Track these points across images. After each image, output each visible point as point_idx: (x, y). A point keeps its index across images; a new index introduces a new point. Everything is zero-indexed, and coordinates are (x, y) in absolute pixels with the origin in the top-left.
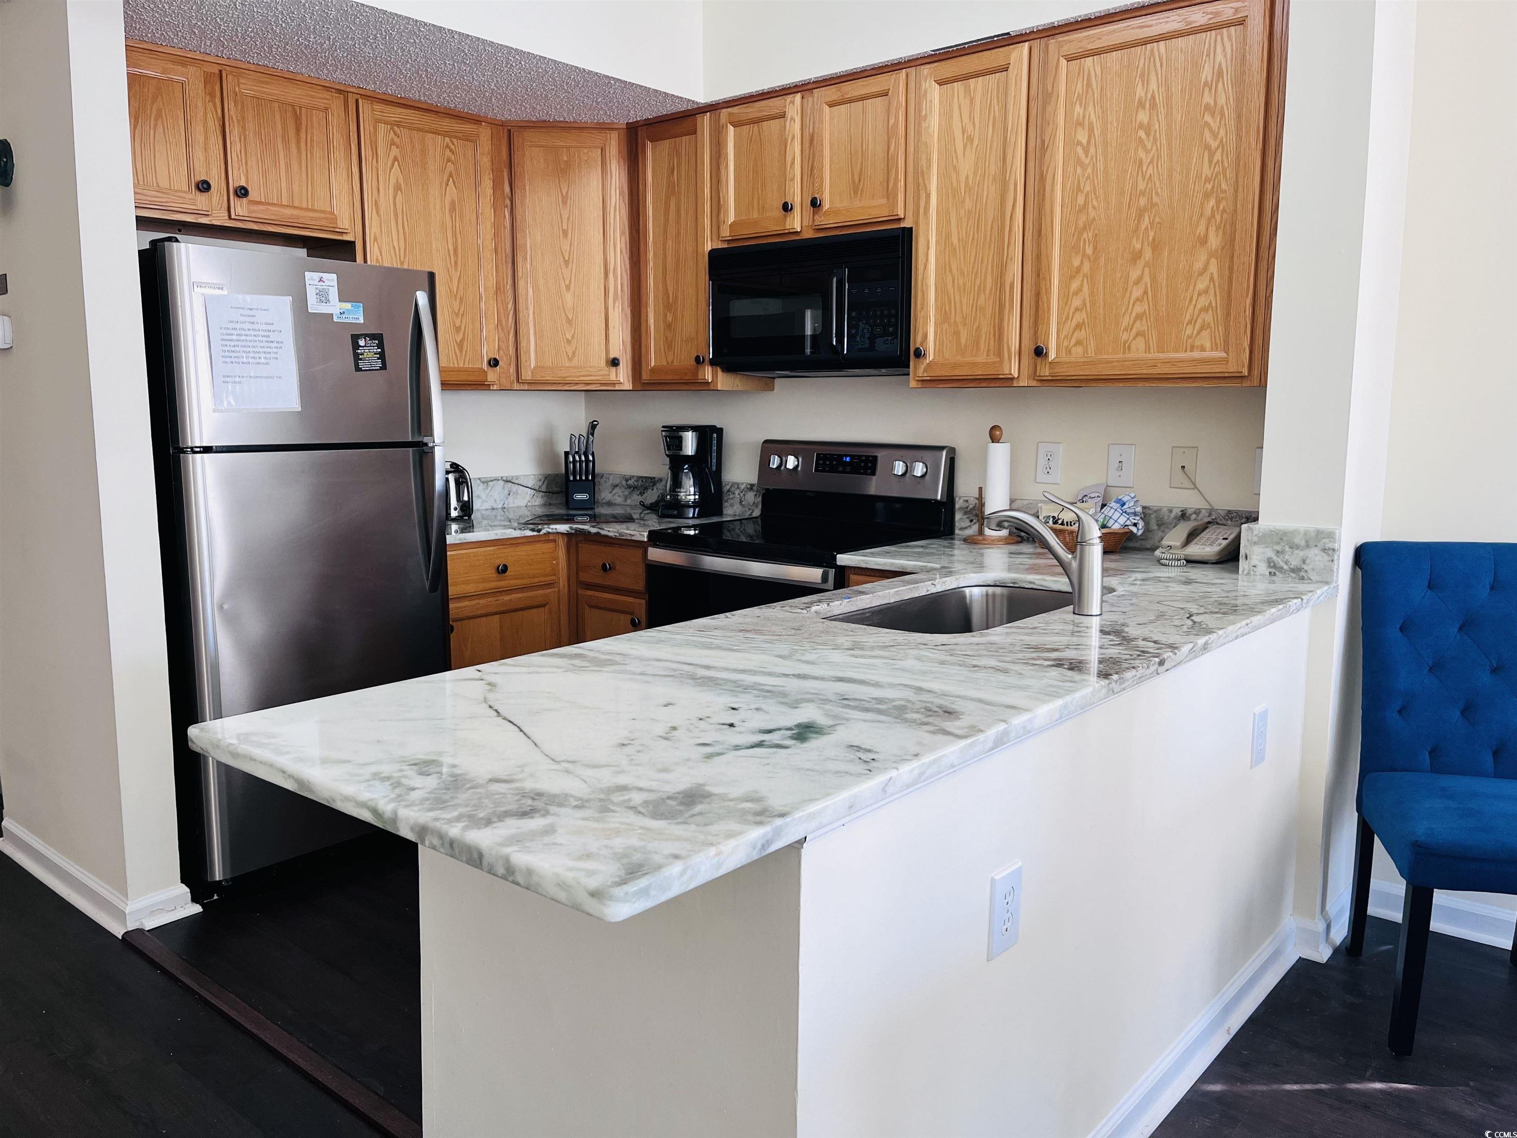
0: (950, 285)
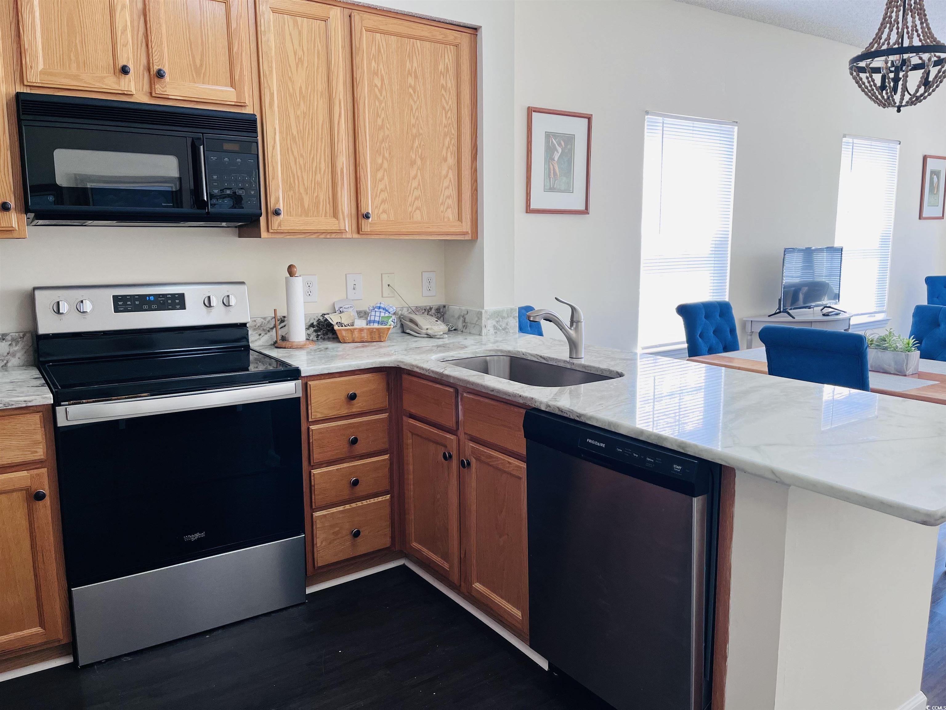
0: (292, 164)
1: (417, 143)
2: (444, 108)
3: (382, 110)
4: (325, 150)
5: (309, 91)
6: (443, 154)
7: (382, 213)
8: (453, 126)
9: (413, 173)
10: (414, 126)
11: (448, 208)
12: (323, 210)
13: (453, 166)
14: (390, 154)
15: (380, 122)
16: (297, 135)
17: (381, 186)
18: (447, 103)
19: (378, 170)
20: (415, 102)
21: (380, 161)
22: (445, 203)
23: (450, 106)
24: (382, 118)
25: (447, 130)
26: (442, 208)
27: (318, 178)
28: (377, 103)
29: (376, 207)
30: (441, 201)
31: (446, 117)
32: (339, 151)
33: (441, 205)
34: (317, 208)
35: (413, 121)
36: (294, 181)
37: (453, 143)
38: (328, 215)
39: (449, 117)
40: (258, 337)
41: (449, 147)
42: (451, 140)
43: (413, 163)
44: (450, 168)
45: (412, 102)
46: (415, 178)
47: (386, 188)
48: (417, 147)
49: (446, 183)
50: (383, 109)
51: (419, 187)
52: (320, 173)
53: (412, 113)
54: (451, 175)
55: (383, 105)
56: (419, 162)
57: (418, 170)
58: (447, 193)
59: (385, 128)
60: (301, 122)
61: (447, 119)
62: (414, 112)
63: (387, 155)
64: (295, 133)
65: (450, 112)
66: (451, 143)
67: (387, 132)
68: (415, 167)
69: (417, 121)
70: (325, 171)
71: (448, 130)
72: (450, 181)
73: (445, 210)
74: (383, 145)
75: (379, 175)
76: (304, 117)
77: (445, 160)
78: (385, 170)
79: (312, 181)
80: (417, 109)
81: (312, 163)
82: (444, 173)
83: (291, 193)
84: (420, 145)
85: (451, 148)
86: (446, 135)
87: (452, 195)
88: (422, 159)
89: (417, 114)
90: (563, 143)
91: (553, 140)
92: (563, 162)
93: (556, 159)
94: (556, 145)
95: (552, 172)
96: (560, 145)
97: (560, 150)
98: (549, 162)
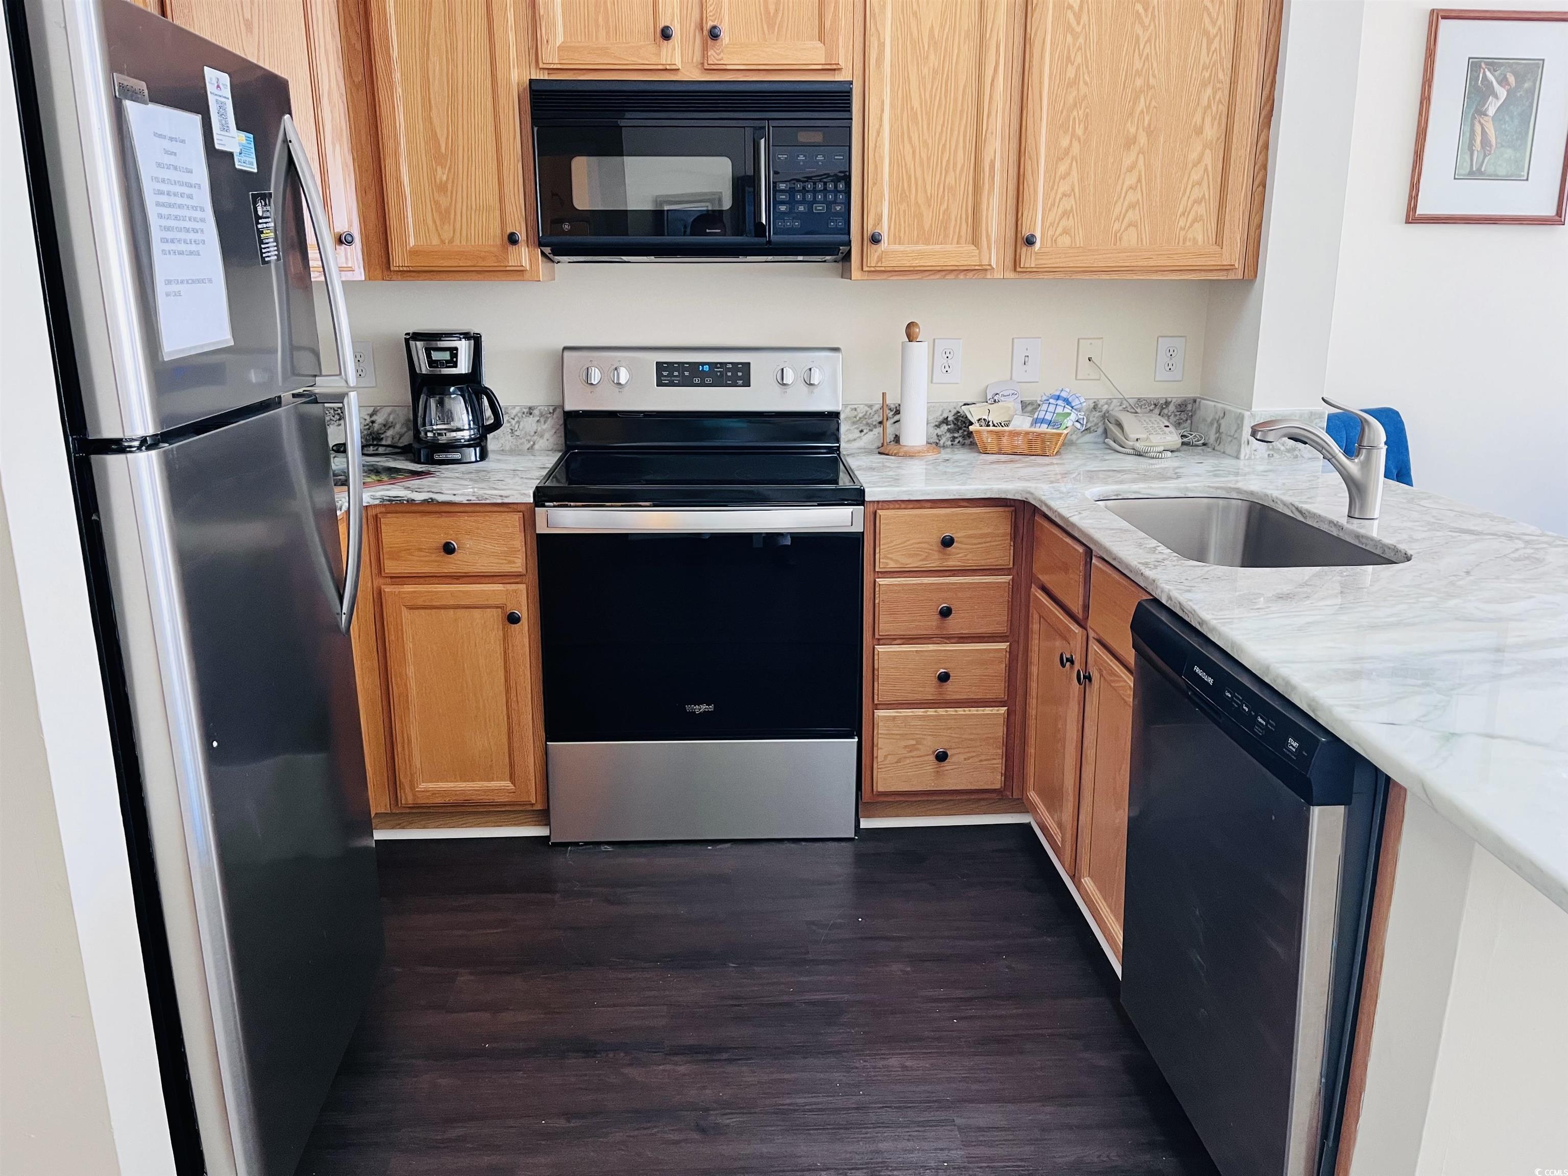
0: (909, 158)
1: (1142, 104)
2: (1206, 33)
3: (1078, 51)
4: (965, 132)
5: (947, 30)
6: (1194, 120)
7: (1061, 235)
8: (1222, 65)
9: (1127, 162)
10: (1138, 73)
11: (1195, 220)
12: (954, 232)
13: (1214, 142)
14: (1086, 128)
15: (1071, 73)
16: (919, 110)
17: (1064, 187)
18: (1214, 23)
19: (1060, 159)
20: (1145, 28)
21: (1065, 143)
22: (1189, 213)
23: (1220, 29)
24: (1076, 64)
25: (1207, 75)
26: (1182, 223)
27: (951, 179)
28: (1069, 38)
29: (1052, 224)
30: (1181, 210)
31: (1208, 49)
32: (990, 131)
33: (1180, 216)
34: (946, 228)
35: (1138, 65)
36: (909, 186)
37: (1220, 98)
38: (963, 240)
39: (1216, 48)
40: (858, 434)
41: (1209, 106)
42: (1215, 93)
43: (1130, 142)
44: (1205, 147)
45: (1138, 30)
46: (1131, 169)
47: (1073, 190)
48: (1142, 112)
49: (1195, 177)
50: (1080, 48)
51: (1139, 186)
52: (955, 171)
53: (1137, 50)
54: (1208, 159)
55: (1081, 40)
56: (1143, 139)
57: (1138, 154)
58: (1196, 193)
59: (1081, 82)
60: (929, 86)
61: (1210, 55)
62: (1141, 47)
63: (1079, 132)
64: (916, 104)
65: (1218, 38)
66: (1214, 98)
67: (1084, 89)
68: (1135, 149)
69: (1146, 64)
70: (963, 165)
71: (1211, 76)
72: (1206, 170)
73: (1188, 224)
74: (1075, 113)
75: (1062, 168)
76: (934, 78)
77: (1199, 131)
78: (1074, 158)
79: (939, 184)
80: (1149, 40)
81: (942, 153)
82: (1194, 156)
83: (903, 207)
84: (1148, 108)
85: (1214, 109)
86: (1204, 84)
87: (1207, 197)
88: (1150, 132)
89: (1147, 51)
90: (1511, 79)
91: (1488, 73)
92: (1507, 118)
93: (1491, 111)
94: (1495, 83)
95: (1478, 139)
96: (1503, 81)
97: (1502, 93)
98: (1473, 118)
